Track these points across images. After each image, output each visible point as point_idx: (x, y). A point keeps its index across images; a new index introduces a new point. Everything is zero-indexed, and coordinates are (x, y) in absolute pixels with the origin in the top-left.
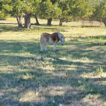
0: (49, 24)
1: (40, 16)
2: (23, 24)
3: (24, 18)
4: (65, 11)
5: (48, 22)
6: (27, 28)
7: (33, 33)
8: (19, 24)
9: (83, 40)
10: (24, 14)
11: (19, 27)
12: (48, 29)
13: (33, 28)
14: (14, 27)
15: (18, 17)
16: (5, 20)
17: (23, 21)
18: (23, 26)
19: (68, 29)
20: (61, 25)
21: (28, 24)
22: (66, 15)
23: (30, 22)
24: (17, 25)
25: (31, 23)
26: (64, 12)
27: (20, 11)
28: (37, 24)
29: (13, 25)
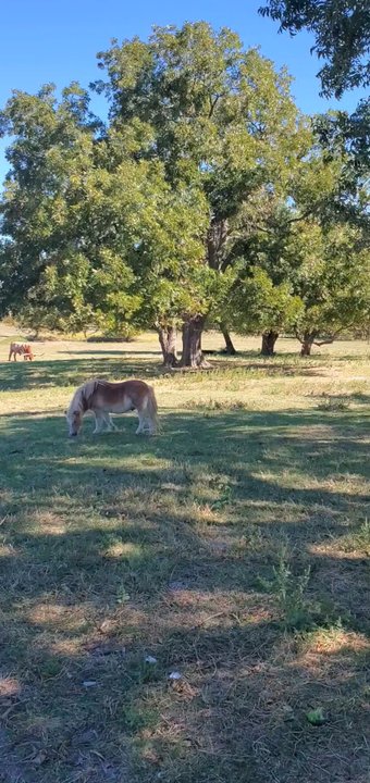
0: (268, 350)
1: (234, 324)
2: (179, 353)
3: (180, 335)
4: (316, 308)
5: (264, 344)
6: (189, 364)
7: (206, 381)
8: (164, 352)
9: (363, 406)
10: (176, 321)
11: (164, 364)
12: (256, 366)
13: (209, 365)
14: (150, 363)
15: (164, 331)
16: (133, 340)
17: (177, 343)
18: (179, 358)
19: (324, 368)
20: (308, 354)
21: (194, 353)
22: (317, 322)
23: (199, 347)
24: (161, 357)
25: (203, 348)
26: (310, 311)
27: (167, 311)
28: (229, 350)
29: (150, 356)
